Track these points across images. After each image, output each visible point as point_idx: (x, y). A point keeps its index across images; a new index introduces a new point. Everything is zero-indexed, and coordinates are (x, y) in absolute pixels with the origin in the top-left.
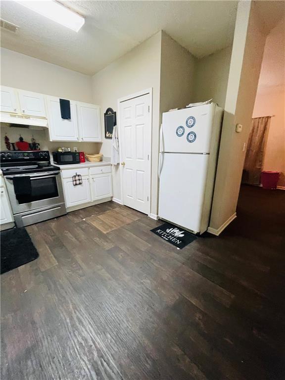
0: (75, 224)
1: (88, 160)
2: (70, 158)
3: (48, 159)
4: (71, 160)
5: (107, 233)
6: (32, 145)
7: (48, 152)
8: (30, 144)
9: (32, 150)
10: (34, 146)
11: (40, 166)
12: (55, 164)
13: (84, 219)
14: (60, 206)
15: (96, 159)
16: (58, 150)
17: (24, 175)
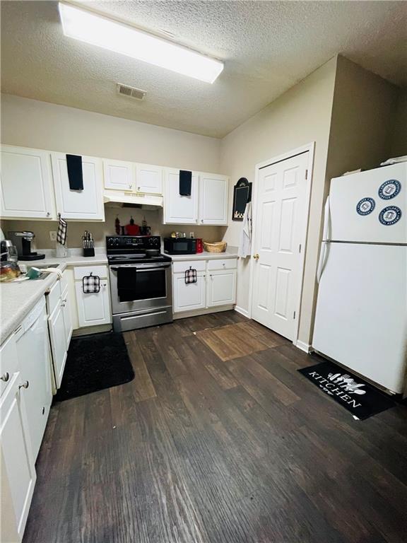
0: (182, 337)
1: (207, 250)
2: (185, 246)
3: (159, 247)
4: (186, 249)
5: (227, 361)
6: (142, 228)
7: (159, 238)
8: (140, 227)
9: (141, 234)
10: (144, 230)
11: (149, 255)
12: (166, 253)
13: (195, 333)
14: (165, 310)
15: (218, 249)
16: (171, 235)
17: (130, 266)
